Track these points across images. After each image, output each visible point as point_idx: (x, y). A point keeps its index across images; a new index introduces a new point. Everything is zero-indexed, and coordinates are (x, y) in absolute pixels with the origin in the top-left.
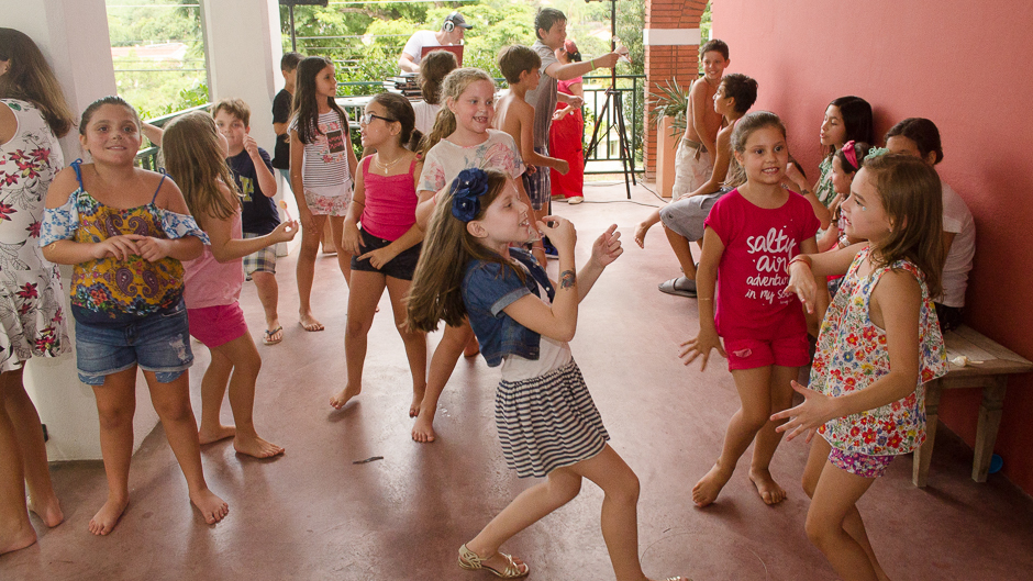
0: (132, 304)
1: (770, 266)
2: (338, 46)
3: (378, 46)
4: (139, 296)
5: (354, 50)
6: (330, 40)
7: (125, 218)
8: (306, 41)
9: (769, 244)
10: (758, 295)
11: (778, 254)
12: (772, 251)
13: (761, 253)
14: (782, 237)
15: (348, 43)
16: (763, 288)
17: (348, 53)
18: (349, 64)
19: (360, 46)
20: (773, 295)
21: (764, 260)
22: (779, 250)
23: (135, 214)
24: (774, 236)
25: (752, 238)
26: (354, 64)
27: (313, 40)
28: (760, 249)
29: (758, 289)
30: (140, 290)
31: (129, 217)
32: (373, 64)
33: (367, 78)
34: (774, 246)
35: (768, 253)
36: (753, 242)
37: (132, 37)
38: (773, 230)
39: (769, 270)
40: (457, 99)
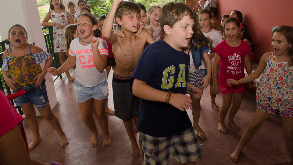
0: (26, 85)
1: (235, 64)
2: (99, 3)
3: (110, 3)
4: (27, 82)
5: (104, 5)
6: (97, 2)
7: (22, 59)
8: (90, 2)
9: (234, 58)
10: (230, 71)
11: (237, 61)
12: (235, 60)
13: (232, 60)
14: (238, 56)
15: (102, 3)
16: (232, 70)
17: (102, 5)
18: (103, 8)
19: (105, 3)
20: (234, 72)
21: (233, 62)
22: (237, 60)
23: (25, 57)
24: (236, 55)
25: (229, 56)
26: (104, 8)
27: (92, 2)
28: (231, 59)
29: (230, 70)
30: (27, 81)
31: (23, 58)
32: (109, 8)
33: (107, 12)
34: (235, 58)
35: (234, 61)
36: (229, 57)
37: (41, 3)
38: (235, 54)
39: (234, 65)
40: (151, 14)
